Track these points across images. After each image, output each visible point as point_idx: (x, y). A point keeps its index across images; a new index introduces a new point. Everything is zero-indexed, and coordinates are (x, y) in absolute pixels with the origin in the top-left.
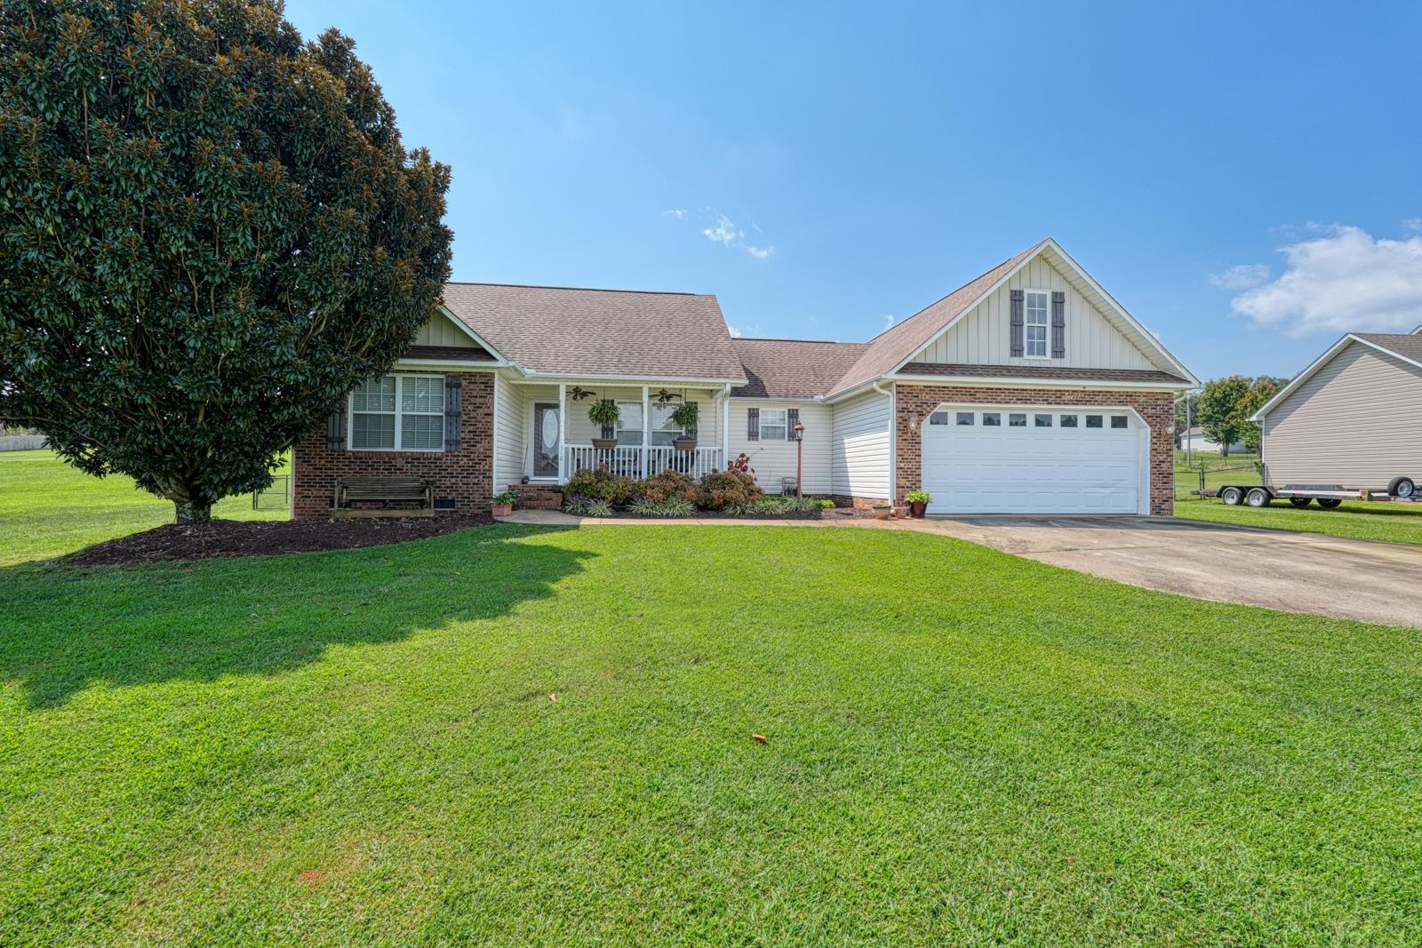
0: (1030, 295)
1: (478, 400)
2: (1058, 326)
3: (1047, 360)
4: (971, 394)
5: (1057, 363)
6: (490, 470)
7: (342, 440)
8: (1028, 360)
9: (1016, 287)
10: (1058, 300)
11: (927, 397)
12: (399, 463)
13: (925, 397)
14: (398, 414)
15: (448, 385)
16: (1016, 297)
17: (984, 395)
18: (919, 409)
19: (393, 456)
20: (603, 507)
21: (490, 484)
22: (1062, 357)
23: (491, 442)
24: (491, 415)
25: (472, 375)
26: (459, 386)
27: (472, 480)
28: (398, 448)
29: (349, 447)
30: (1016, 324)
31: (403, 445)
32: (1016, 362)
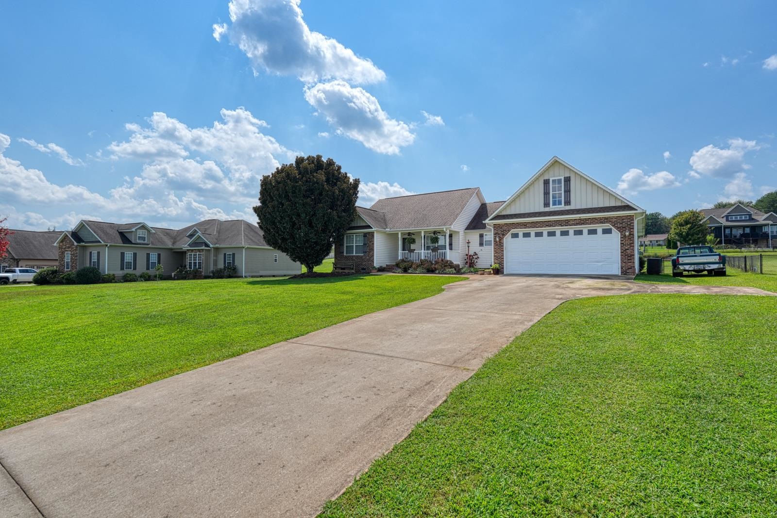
0: (554, 181)
1: (370, 240)
2: (568, 191)
3: (562, 207)
4: (525, 225)
5: (568, 208)
6: (373, 260)
7: (343, 253)
8: (552, 208)
9: (546, 178)
10: (567, 180)
11: (506, 228)
12: (354, 258)
13: (505, 228)
14: (354, 245)
15: (364, 236)
16: (546, 182)
17: (531, 225)
18: (502, 233)
19: (353, 256)
20: (400, 270)
21: (373, 264)
22: (570, 205)
23: (373, 252)
24: (373, 244)
25: (369, 233)
26: (366, 236)
27: (369, 263)
28: (354, 254)
29: (345, 255)
30: (546, 193)
31: (356, 253)
32: (547, 209)
